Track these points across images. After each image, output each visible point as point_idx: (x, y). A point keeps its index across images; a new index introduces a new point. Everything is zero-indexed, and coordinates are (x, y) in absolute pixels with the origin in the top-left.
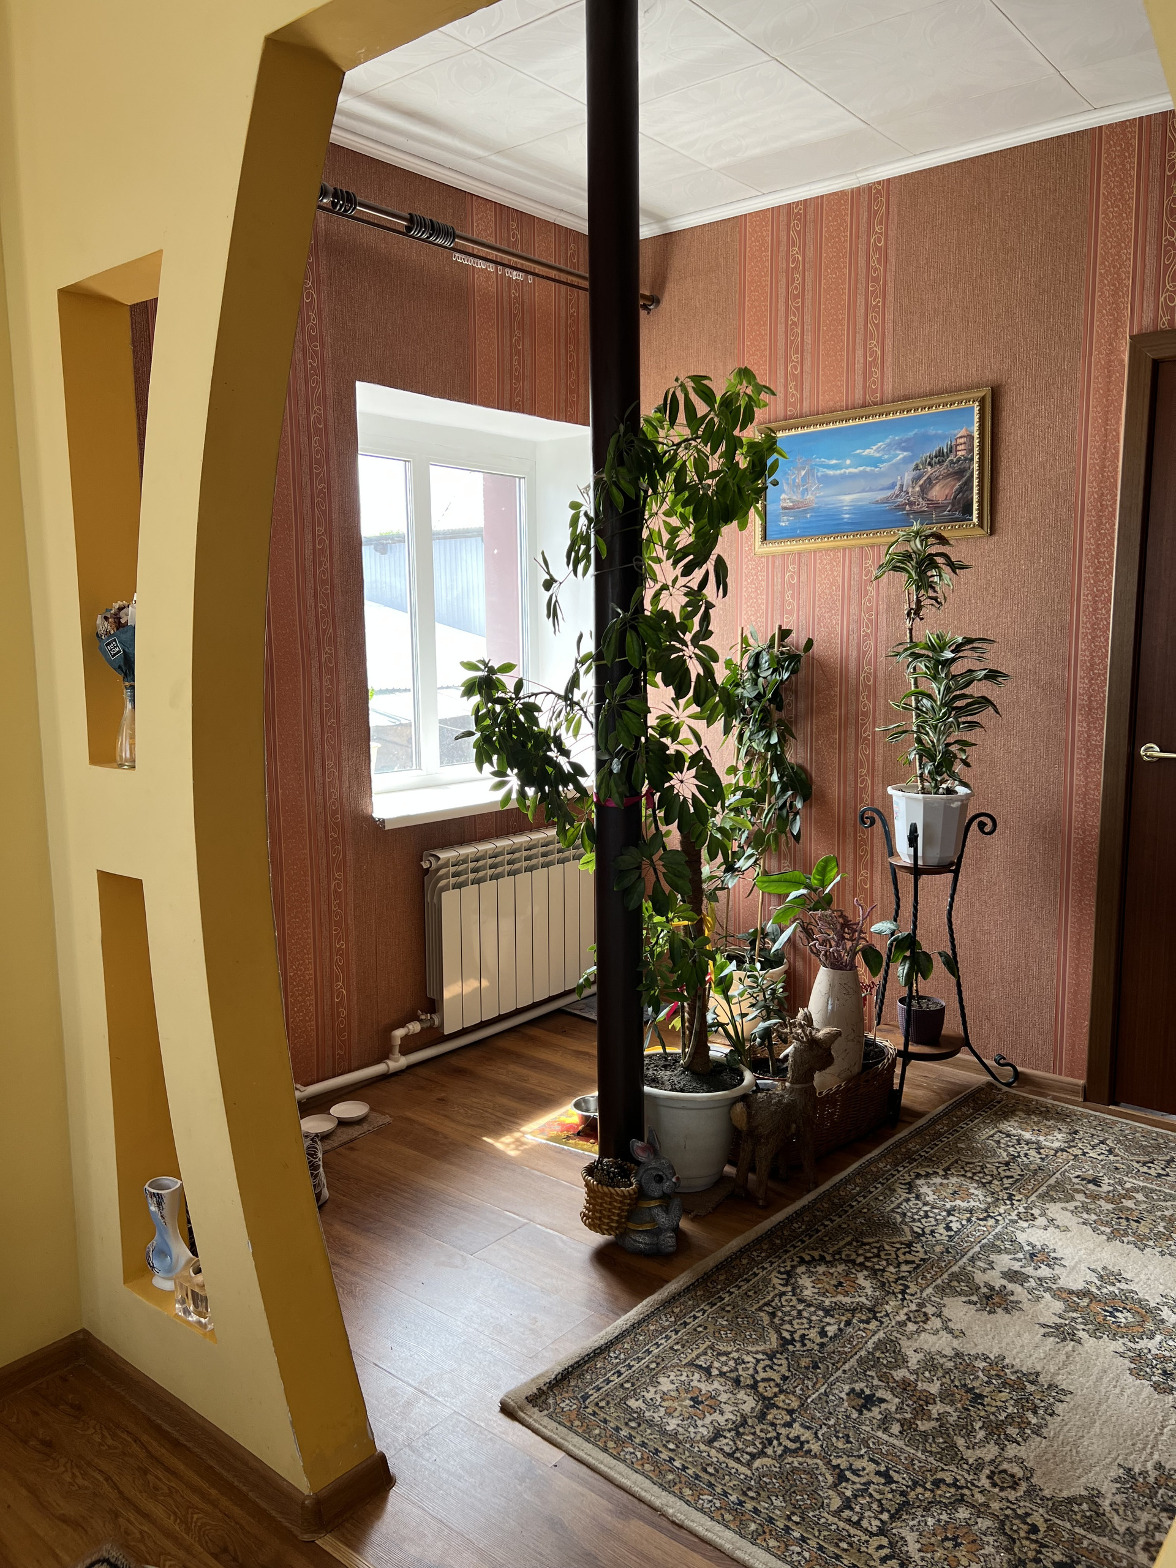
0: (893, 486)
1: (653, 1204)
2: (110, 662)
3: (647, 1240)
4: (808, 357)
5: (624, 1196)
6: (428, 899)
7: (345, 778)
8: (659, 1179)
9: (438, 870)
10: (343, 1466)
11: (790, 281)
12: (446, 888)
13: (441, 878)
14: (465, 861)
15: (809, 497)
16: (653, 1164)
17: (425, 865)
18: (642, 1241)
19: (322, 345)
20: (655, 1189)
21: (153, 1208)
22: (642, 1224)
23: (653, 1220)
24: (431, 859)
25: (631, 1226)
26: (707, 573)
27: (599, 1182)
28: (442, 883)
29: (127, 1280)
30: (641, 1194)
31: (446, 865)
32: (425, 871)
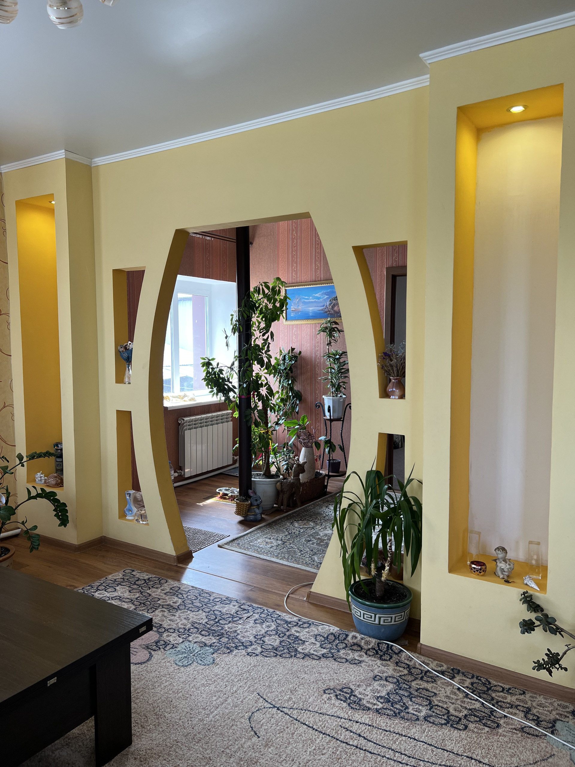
0: (324, 306)
1: (255, 507)
2: (123, 358)
3: (253, 517)
4: (298, 265)
5: (247, 505)
6: (180, 433)
8: (256, 500)
9: (183, 424)
10: (183, 551)
11: (293, 242)
13: (185, 426)
14: (192, 421)
15: (300, 307)
16: (255, 496)
17: (180, 422)
18: (252, 517)
20: (255, 503)
21: (128, 498)
22: (252, 512)
23: (255, 512)
24: (182, 420)
25: (249, 513)
26: (268, 336)
27: (240, 501)
28: (185, 428)
29: (119, 518)
30: (251, 505)
31: (186, 422)
32: (179, 424)
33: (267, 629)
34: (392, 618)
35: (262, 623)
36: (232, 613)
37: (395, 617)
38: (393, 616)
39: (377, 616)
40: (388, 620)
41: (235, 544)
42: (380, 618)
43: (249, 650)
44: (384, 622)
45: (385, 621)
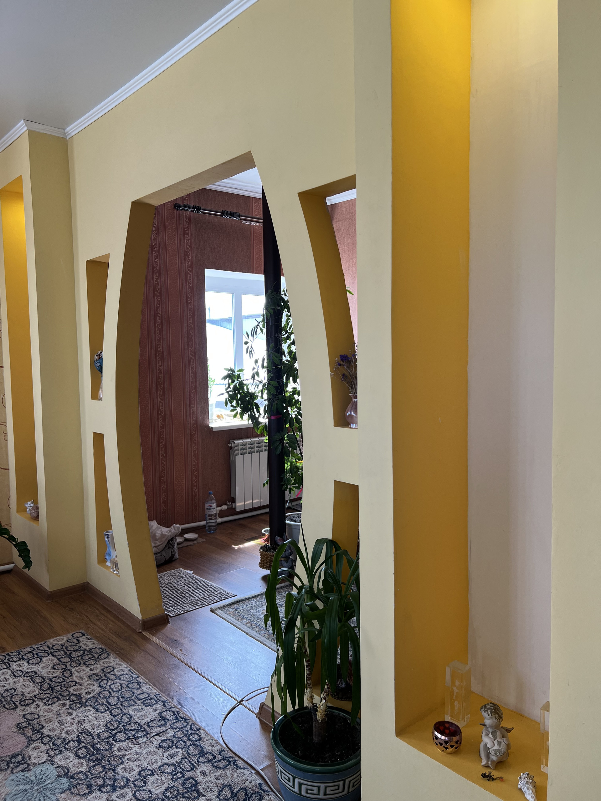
6: (231, 458)
7: (198, 411)
9: (234, 448)
10: (154, 613)
12: (237, 454)
13: (236, 450)
14: (246, 445)
17: (230, 445)
19: (192, 257)
21: (106, 539)
24: (232, 443)
28: (236, 452)
29: (98, 563)
31: (238, 446)
32: (231, 448)
33: (166, 761)
34: (319, 788)
35: (165, 749)
36: (142, 724)
37: (326, 788)
38: (322, 786)
39: (297, 780)
40: (313, 790)
41: (231, 609)
42: (300, 785)
44: (307, 793)
45: (309, 791)
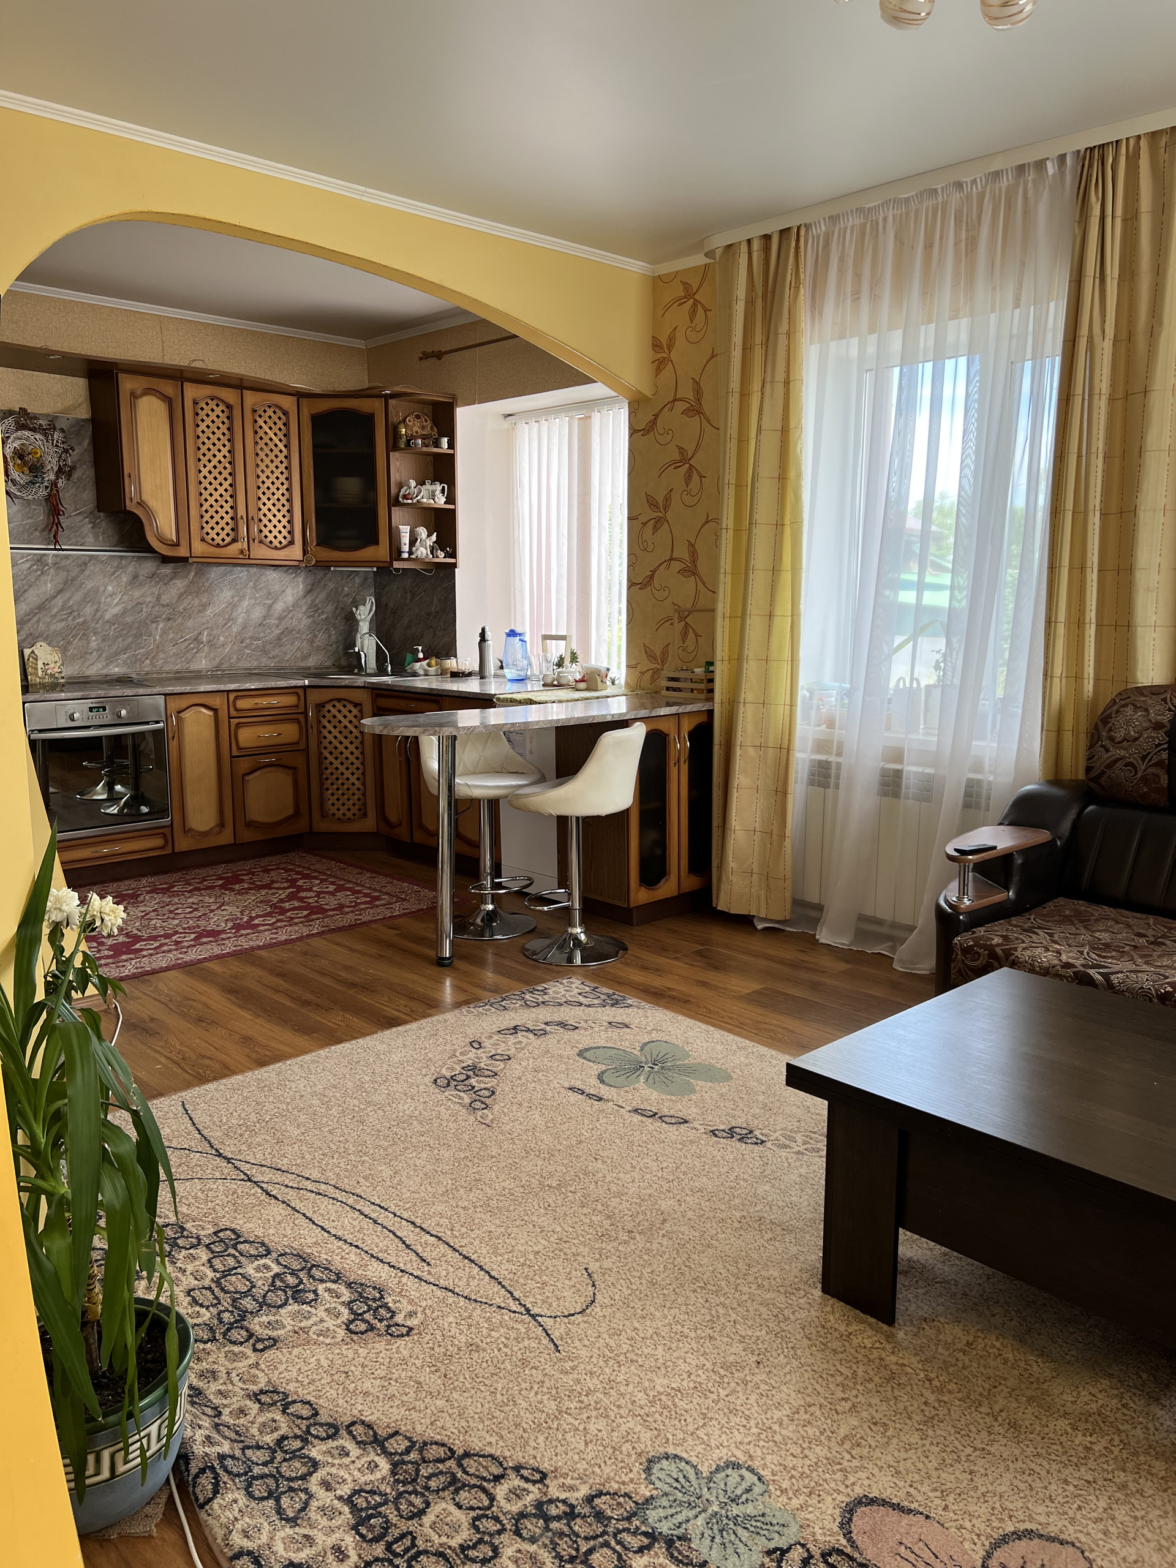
43: (534, 1493)
